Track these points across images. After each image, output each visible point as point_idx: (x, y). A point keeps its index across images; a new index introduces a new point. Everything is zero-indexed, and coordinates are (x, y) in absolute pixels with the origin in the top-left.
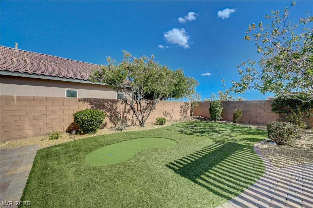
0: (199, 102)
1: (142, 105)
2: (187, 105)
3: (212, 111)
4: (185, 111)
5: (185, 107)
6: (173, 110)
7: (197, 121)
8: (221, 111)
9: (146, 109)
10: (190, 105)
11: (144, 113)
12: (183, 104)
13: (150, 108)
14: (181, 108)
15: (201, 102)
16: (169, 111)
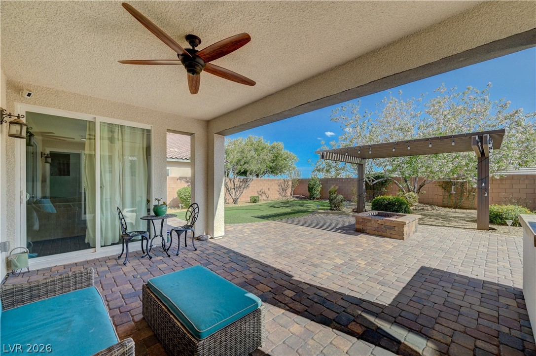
0: (299, 179)
1: (236, 183)
2: (286, 183)
3: (311, 189)
4: (284, 190)
5: (284, 185)
6: (269, 189)
7: (296, 199)
8: (319, 189)
9: (240, 187)
10: (290, 183)
11: (237, 191)
12: (282, 181)
13: (243, 186)
14: (279, 186)
15: (302, 180)
16: (265, 189)
